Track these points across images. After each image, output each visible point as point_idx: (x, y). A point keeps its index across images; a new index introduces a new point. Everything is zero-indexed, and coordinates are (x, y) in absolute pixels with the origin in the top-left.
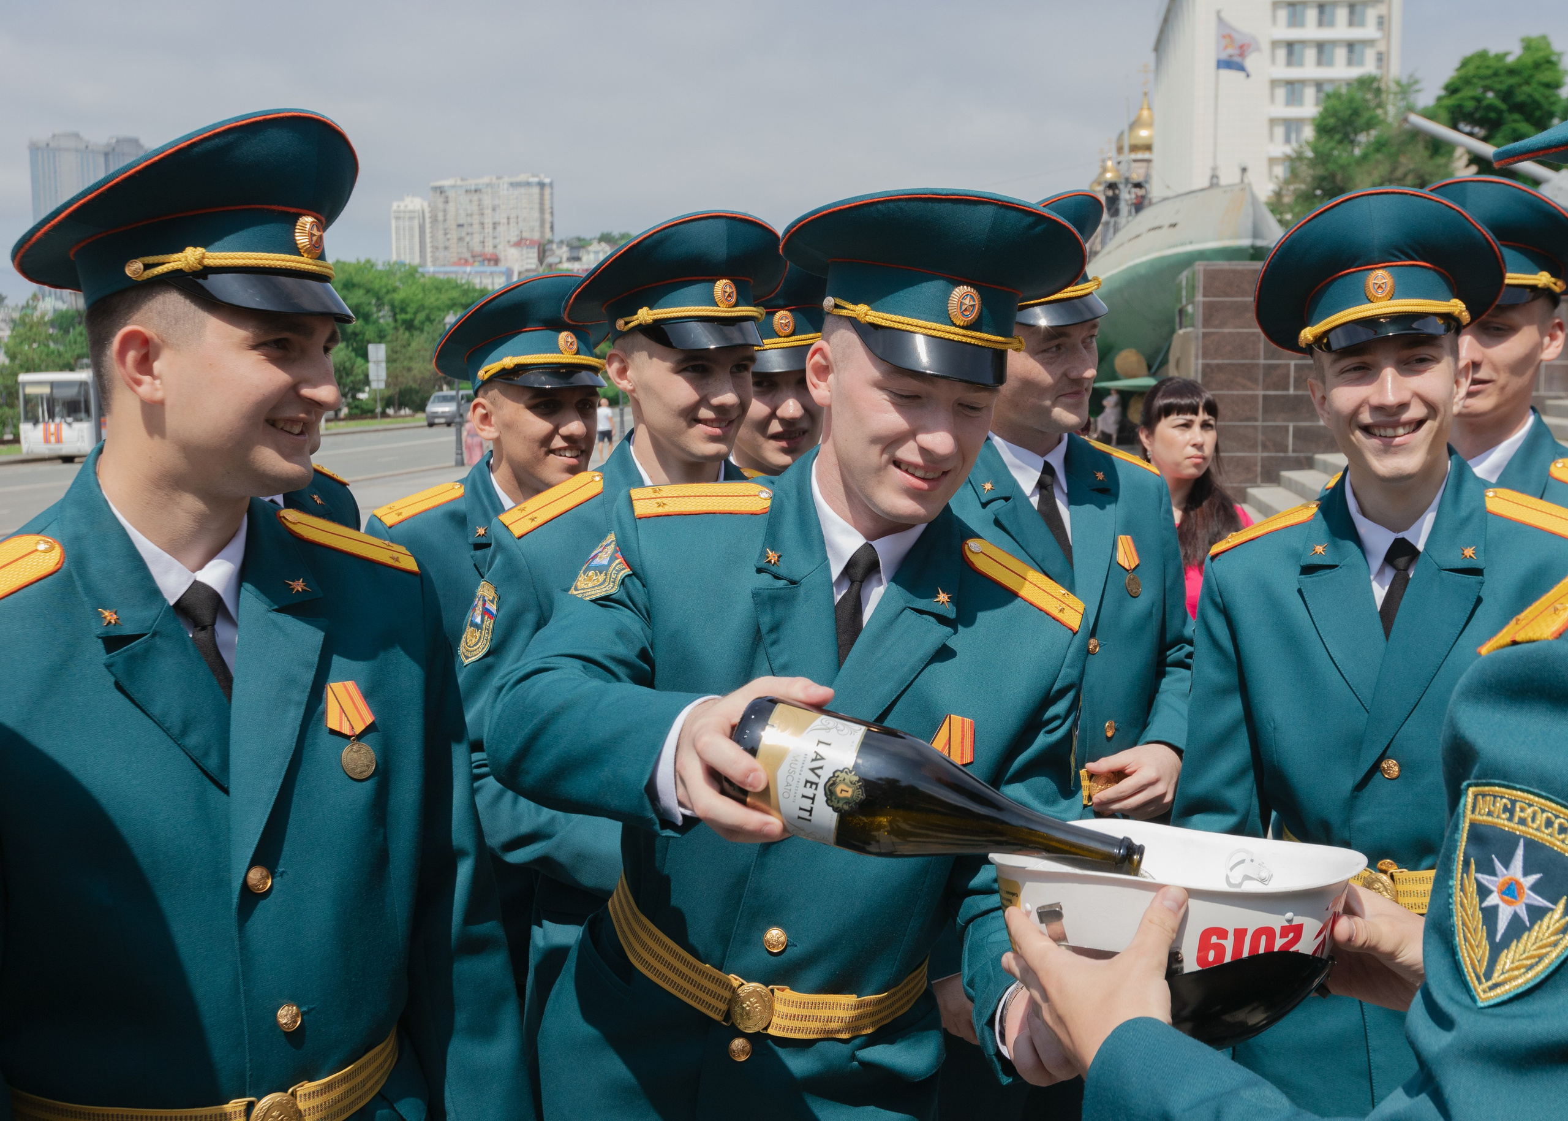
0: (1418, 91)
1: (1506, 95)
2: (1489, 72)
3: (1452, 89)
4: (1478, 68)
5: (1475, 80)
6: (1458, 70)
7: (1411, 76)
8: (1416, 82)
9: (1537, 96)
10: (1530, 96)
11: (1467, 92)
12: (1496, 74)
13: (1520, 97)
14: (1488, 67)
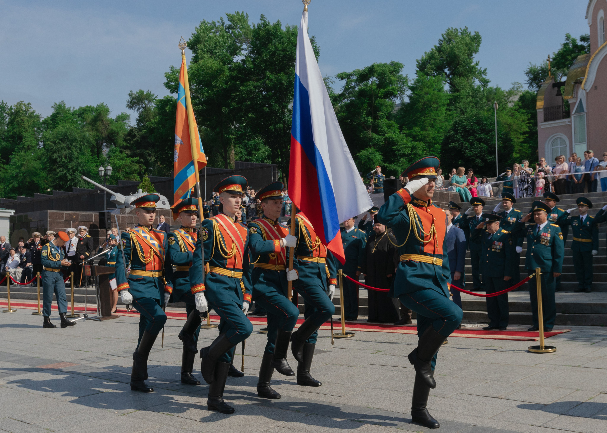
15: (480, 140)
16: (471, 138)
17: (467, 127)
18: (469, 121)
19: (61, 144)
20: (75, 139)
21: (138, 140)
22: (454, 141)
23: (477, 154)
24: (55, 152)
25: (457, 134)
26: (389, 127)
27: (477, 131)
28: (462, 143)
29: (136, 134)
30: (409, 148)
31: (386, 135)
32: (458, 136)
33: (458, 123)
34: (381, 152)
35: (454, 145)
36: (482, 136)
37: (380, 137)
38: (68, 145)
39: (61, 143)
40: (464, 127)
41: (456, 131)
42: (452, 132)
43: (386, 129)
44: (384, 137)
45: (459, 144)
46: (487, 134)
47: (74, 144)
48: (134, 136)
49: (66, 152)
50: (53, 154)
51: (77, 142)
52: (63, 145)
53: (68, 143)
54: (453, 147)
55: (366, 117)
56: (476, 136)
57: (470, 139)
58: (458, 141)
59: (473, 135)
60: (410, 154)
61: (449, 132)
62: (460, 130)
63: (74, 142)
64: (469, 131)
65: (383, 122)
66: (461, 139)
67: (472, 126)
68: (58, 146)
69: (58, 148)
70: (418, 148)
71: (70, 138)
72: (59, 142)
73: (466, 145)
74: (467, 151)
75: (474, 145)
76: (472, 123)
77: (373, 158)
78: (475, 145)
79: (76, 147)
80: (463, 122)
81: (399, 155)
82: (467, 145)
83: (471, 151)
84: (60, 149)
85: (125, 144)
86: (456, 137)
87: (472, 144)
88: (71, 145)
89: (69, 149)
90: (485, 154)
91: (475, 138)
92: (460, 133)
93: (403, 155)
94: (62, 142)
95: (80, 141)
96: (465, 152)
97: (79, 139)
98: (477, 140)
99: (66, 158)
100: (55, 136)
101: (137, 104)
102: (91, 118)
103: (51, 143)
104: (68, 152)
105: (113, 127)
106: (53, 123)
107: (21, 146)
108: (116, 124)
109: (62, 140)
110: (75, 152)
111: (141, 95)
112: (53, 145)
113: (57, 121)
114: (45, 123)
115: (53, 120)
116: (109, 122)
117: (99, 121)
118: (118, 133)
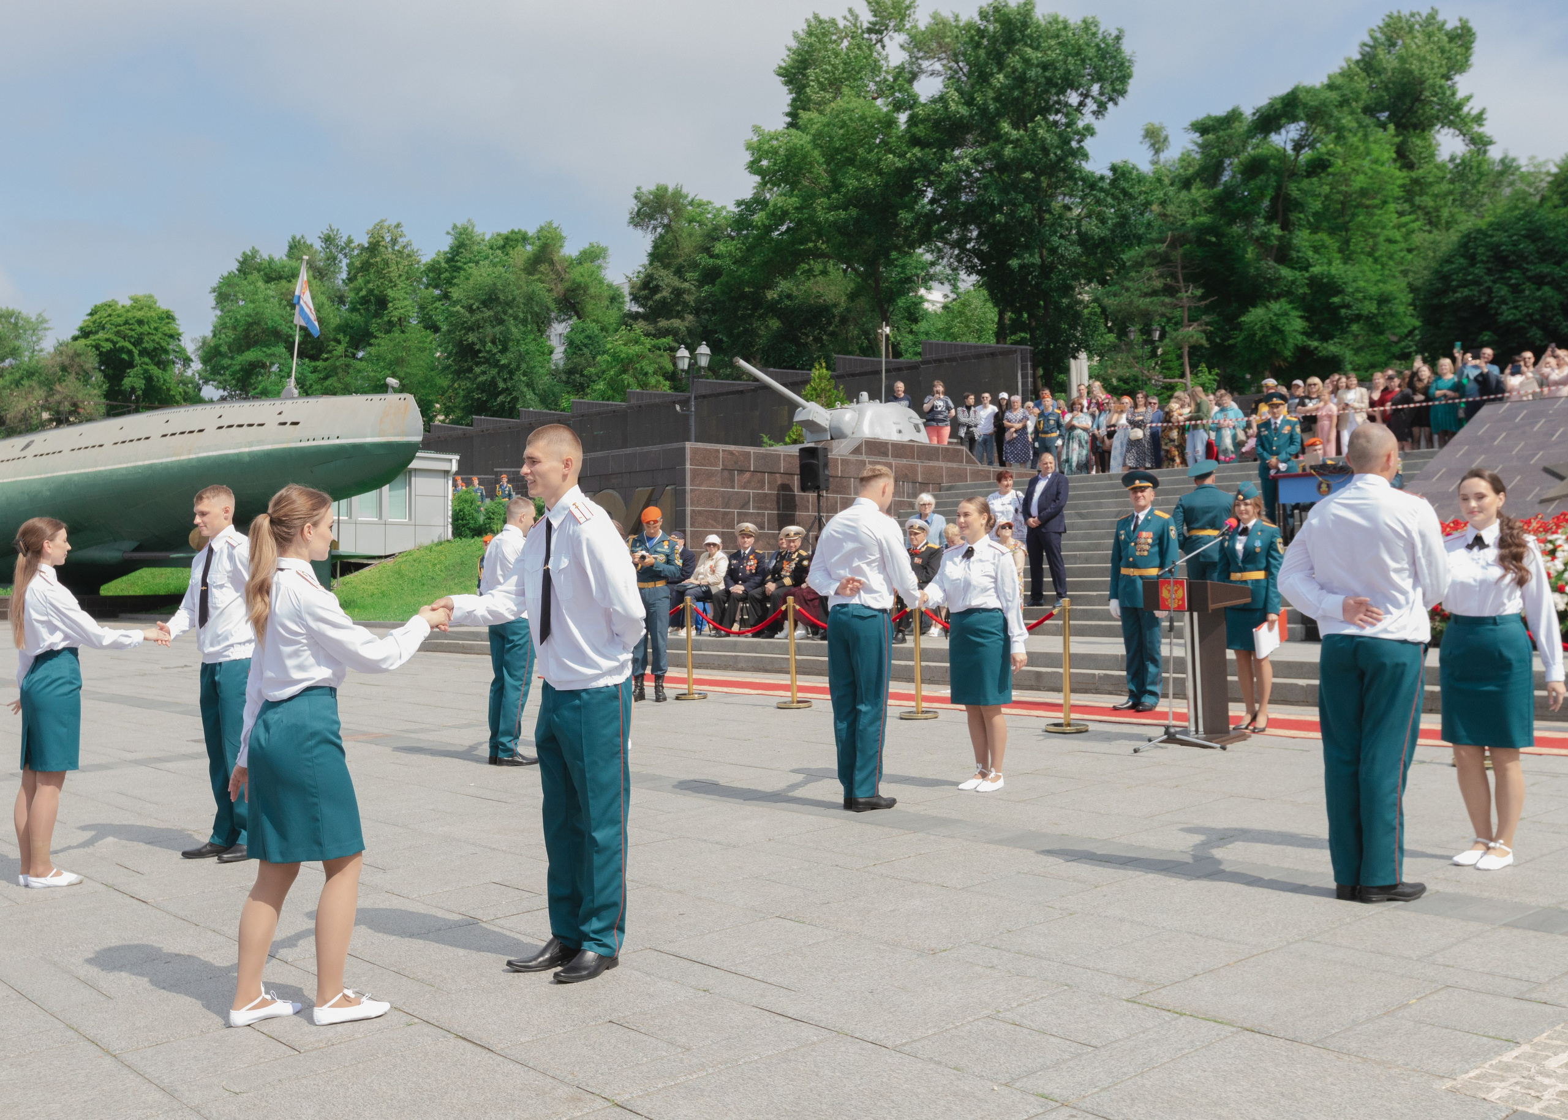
0: (45, 329)
1: (138, 342)
2: (120, 320)
3: (85, 333)
4: (110, 315)
5: (108, 326)
6: (91, 314)
7: (40, 315)
8: (44, 321)
9: (164, 344)
10: (158, 343)
11: (101, 335)
12: (126, 323)
13: (148, 345)
14: (119, 316)
15: (1539, 281)
16: (1515, 276)
17: (1503, 248)
18: (1506, 231)
19: (482, 312)
20: (513, 300)
21: (665, 298)
22: (1464, 284)
23: (1530, 315)
24: (470, 329)
25: (1473, 265)
26: (1316, 250)
27: (1531, 258)
28: (1489, 289)
30: (1371, 299)
31: (1311, 269)
32: (1479, 270)
33: (1475, 238)
34: (1305, 311)
35: (1466, 292)
36: (1545, 269)
37: (1298, 273)
38: (497, 313)
39: (483, 309)
40: (1495, 248)
41: (1472, 259)
42: (1462, 260)
43: (1310, 253)
44: (1307, 275)
45: (1480, 291)
46: (1558, 263)
47: (510, 311)
48: (657, 289)
49: (493, 330)
50: (467, 333)
51: (519, 307)
52: (488, 313)
53: (499, 309)
54: (1466, 299)
55: (1264, 225)
56: (1527, 270)
57: (1510, 278)
58: (1477, 282)
59: (1519, 267)
60: (1375, 316)
61: (1448, 261)
62: (1483, 254)
63: (510, 307)
64: (1507, 256)
65: (1302, 238)
66: (1487, 278)
67: (1514, 245)
68: (478, 316)
69: (478, 320)
70: (1395, 299)
71: (502, 297)
72: (478, 308)
73: (1502, 293)
74: (1504, 307)
75: (1523, 291)
76: (1515, 238)
77: (1284, 324)
78: (1527, 292)
79: (516, 318)
80: (1492, 236)
81: (1346, 318)
82: (1504, 291)
83: (1516, 308)
84: (481, 322)
85: (635, 308)
86: (1473, 273)
87: (1516, 289)
88: (505, 313)
89: (501, 322)
90: (1554, 315)
91: (1524, 274)
92: (1482, 262)
93: (1358, 318)
94: (485, 306)
95: (524, 304)
96: (1497, 309)
97: (522, 301)
98: (1529, 279)
99: (493, 342)
100: (471, 294)
101: (651, 217)
102: (525, 256)
103: (462, 311)
104: (498, 329)
105: (576, 274)
106: (450, 267)
107: (386, 319)
108: (580, 269)
109: (484, 303)
110: (514, 330)
111: (663, 196)
112: (467, 314)
113: (459, 264)
114: (433, 269)
115: (449, 261)
116: (566, 264)
117: (544, 263)
118: (586, 289)
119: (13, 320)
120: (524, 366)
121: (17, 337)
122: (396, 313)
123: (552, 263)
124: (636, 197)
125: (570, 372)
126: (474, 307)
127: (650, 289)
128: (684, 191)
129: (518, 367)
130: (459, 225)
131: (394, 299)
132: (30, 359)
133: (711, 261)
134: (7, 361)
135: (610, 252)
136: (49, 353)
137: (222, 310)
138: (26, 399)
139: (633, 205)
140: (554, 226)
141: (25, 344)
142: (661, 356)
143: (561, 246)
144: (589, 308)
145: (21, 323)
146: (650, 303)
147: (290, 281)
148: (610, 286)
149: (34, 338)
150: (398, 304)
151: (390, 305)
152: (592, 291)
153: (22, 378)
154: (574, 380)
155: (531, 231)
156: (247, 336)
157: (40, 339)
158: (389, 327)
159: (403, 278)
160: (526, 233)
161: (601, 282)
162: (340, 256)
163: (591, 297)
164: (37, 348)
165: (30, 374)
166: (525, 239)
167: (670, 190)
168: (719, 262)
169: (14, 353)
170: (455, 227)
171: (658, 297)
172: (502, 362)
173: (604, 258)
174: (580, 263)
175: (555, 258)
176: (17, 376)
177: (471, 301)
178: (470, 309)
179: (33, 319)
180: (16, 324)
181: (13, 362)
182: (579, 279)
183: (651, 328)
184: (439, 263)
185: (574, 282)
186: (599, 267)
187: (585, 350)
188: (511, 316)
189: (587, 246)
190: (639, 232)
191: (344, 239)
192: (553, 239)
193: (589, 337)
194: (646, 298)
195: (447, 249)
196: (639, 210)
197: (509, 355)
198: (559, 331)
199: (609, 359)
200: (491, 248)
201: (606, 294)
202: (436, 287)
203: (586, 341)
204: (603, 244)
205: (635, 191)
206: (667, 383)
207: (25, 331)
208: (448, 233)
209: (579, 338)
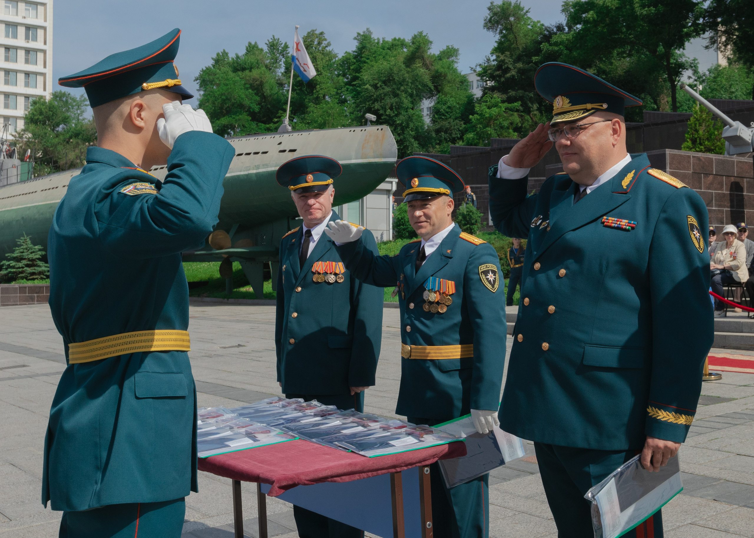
19: (383, 89)
20: (404, 80)
24: (376, 100)
29: (510, 66)
38: (394, 89)
39: (384, 87)
47: (402, 88)
49: (390, 101)
50: (373, 103)
51: (407, 85)
52: (387, 89)
53: (394, 86)
63: (402, 85)
68: (381, 91)
69: (381, 94)
71: (396, 78)
72: (381, 86)
79: (406, 92)
84: (382, 95)
88: (399, 89)
89: (396, 95)
94: (385, 85)
95: (411, 83)
97: (410, 81)
99: (391, 109)
100: (376, 77)
101: (498, 23)
102: (404, 55)
103: (370, 88)
104: (394, 100)
105: (438, 66)
106: (357, 61)
107: (315, 96)
108: (441, 62)
109: (384, 82)
110: (405, 101)
111: (508, 9)
112: (374, 91)
113: (363, 59)
114: (346, 62)
115: (355, 57)
116: (433, 60)
117: (418, 58)
118: (445, 76)
119: (64, 99)
120: (411, 125)
121: (68, 111)
122: (321, 92)
123: (423, 58)
124: (489, 9)
125: (438, 131)
126: (379, 85)
127: (502, 70)
128: (522, 6)
129: (408, 127)
130: (362, 34)
131: (320, 83)
132: (76, 125)
133: (551, 48)
134: (61, 126)
135: (460, 52)
136: (89, 121)
137: (205, 91)
138: (74, 151)
139: (487, 14)
140: (424, 34)
141: (73, 115)
142: (512, 115)
143: (429, 49)
144: (447, 89)
145: (70, 101)
146: (503, 79)
147: (250, 71)
148: (459, 75)
149: (79, 112)
150: (323, 86)
151: (318, 86)
152: (449, 77)
153: (71, 137)
154: (441, 136)
155: (408, 38)
156: (221, 108)
157: (83, 112)
158: (317, 101)
159: (326, 69)
160: (404, 40)
161: (455, 71)
162: (281, 57)
163: (449, 82)
164: (80, 118)
165: (76, 135)
166: (402, 44)
167: (513, 4)
168: (556, 48)
169: (65, 120)
170: (359, 34)
171: (508, 75)
172: (398, 122)
173: (456, 56)
174: (440, 59)
175: (426, 56)
176: (68, 136)
177: (376, 82)
178: (375, 86)
179: (78, 99)
180: (67, 101)
181: (65, 126)
182: (441, 70)
183: (504, 97)
184: (350, 59)
185: (437, 71)
186: (453, 62)
187: (448, 116)
188: (403, 91)
189: (445, 48)
190: (491, 33)
191: (282, 46)
192: (424, 44)
193: (449, 107)
194: (500, 76)
195: (354, 49)
196: (491, 18)
197: (401, 117)
198: (427, 104)
199: (478, 117)
200: (384, 49)
201: (458, 79)
202: (344, 75)
203: (448, 110)
204: (456, 47)
205: (489, 5)
206: (516, 134)
207: (73, 106)
208: (355, 39)
209: (443, 108)
